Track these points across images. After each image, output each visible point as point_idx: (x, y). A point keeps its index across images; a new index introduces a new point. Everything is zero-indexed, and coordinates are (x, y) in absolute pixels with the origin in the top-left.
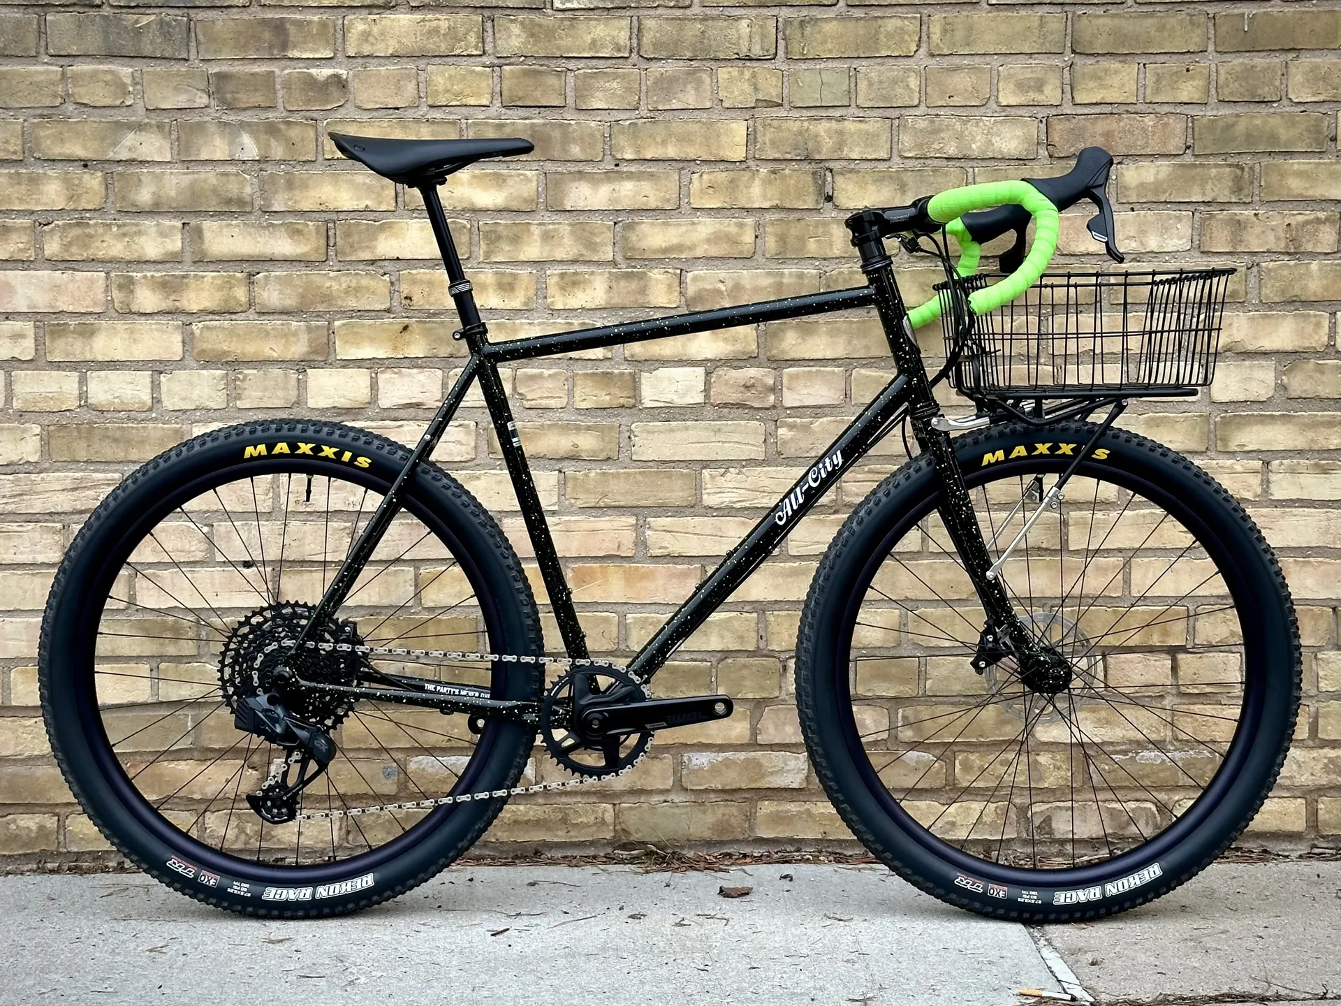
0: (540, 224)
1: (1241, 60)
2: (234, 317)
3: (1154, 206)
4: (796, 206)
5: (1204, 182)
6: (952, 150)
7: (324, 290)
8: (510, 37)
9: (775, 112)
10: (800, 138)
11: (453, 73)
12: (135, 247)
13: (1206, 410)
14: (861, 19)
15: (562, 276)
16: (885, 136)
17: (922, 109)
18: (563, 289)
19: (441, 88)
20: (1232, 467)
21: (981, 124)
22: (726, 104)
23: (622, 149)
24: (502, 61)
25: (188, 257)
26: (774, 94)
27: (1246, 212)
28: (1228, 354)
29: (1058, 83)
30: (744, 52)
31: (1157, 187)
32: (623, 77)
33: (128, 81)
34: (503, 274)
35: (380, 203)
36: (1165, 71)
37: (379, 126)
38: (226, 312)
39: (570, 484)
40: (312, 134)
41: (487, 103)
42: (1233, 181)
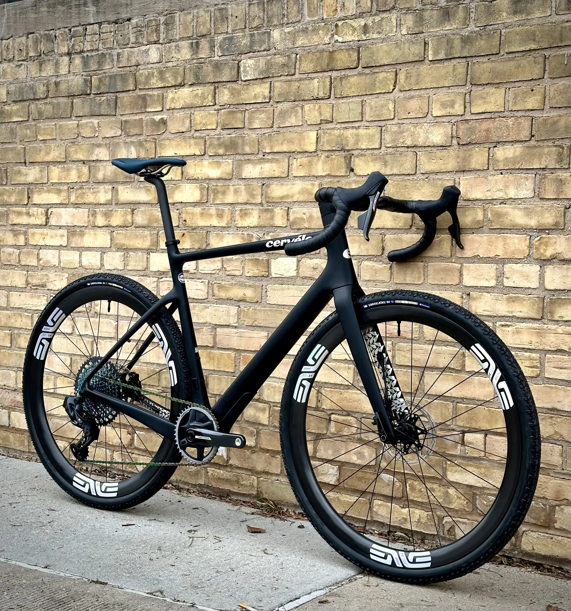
0: (233, 185)
1: (563, 82)
2: (127, 229)
3: (514, 171)
4: (337, 175)
5: (540, 156)
6: (409, 143)
7: (156, 217)
8: (224, 95)
9: (330, 126)
10: (339, 139)
11: (203, 114)
12: (97, 198)
13: (542, 295)
14: (368, 74)
15: (241, 210)
16: (378, 136)
17: (396, 121)
18: (241, 217)
19: (198, 122)
20: (555, 330)
21: (423, 127)
22: (308, 123)
23: (265, 148)
24: (221, 107)
25: (114, 203)
26: (328, 116)
27: (565, 174)
28: (554, 260)
29: (462, 102)
30: (315, 95)
31: (514, 160)
32: (266, 112)
33: (96, 126)
34: (219, 209)
35: (176, 176)
36: (519, 92)
37: (177, 141)
38: (124, 227)
39: (242, 314)
40: (154, 146)
41: (214, 128)
42: (558, 155)
